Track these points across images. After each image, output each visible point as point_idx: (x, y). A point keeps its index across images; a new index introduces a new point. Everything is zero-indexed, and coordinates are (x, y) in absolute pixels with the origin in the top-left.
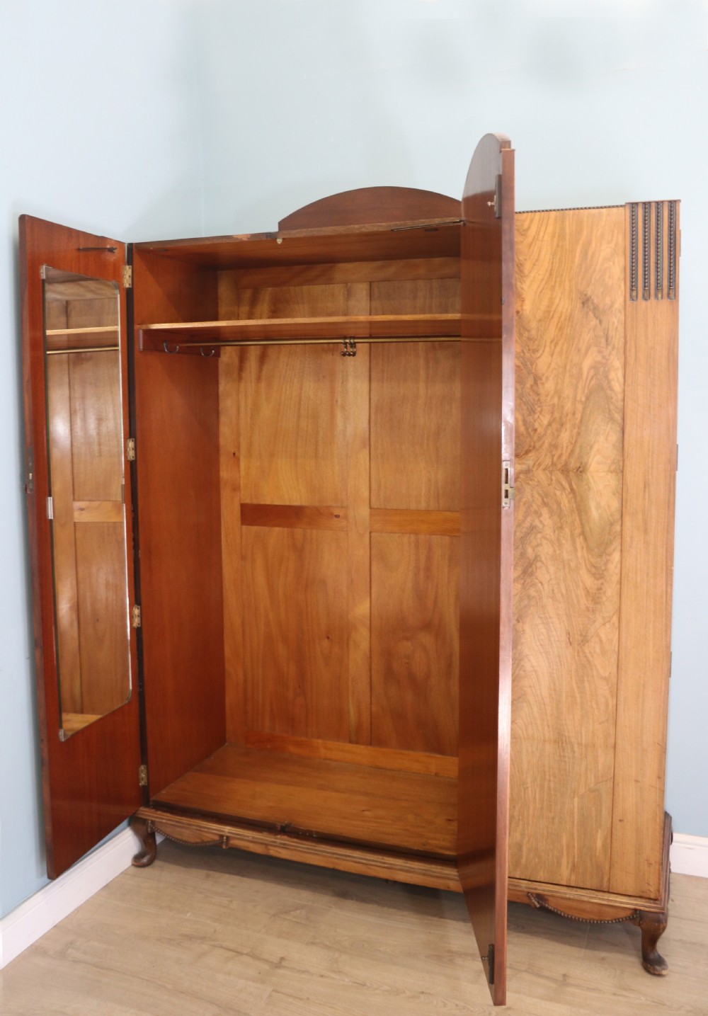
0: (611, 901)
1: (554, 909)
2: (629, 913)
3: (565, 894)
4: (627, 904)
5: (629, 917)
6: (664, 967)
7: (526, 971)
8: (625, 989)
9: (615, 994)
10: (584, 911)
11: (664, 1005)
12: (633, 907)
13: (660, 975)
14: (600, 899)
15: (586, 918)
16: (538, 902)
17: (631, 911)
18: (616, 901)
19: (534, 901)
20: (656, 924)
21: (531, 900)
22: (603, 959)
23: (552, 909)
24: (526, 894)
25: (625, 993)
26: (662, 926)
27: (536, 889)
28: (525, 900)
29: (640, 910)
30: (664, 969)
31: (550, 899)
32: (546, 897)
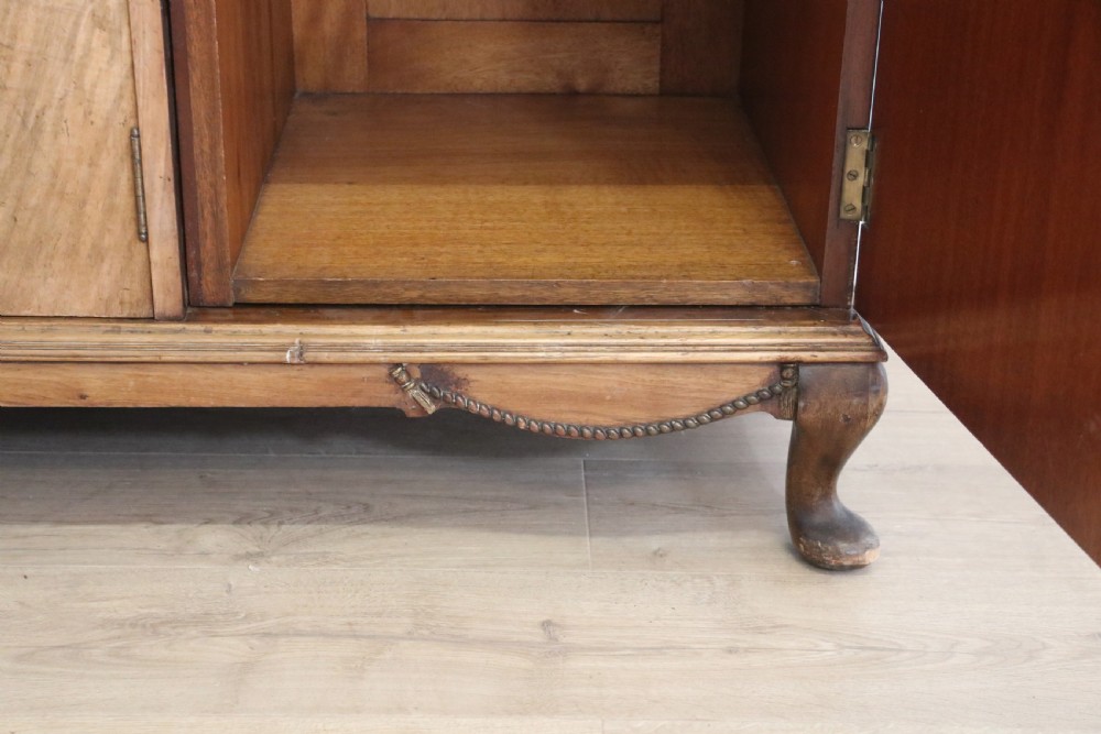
0: (696, 348)
1: (491, 410)
2: (756, 380)
3: (532, 348)
4: (754, 348)
5: (758, 394)
6: (869, 540)
7: (409, 636)
8: (759, 630)
9: (731, 651)
10: (596, 399)
11: (900, 650)
12: (774, 356)
13: (856, 568)
14: (655, 348)
15: (602, 421)
16: (432, 395)
17: (767, 372)
18: (712, 348)
19: (415, 393)
20: (855, 401)
21: (404, 390)
22: (659, 555)
23: (485, 412)
24: (385, 370)
25: (762, 640)
26: (873, 404)
27: (421, 348)
28: (383, 397)
29: (799, 363)
30: (868, 547)
31: (473, 374)
32: (460, 372)
